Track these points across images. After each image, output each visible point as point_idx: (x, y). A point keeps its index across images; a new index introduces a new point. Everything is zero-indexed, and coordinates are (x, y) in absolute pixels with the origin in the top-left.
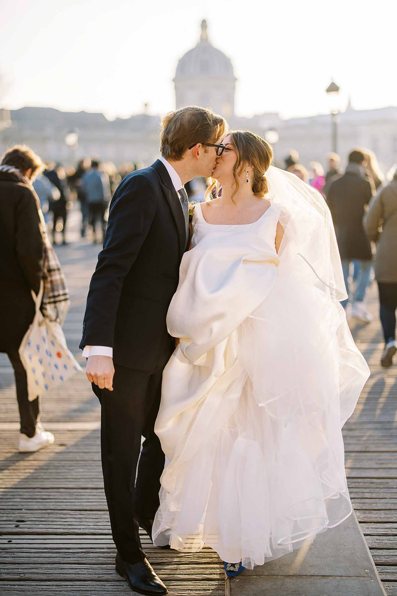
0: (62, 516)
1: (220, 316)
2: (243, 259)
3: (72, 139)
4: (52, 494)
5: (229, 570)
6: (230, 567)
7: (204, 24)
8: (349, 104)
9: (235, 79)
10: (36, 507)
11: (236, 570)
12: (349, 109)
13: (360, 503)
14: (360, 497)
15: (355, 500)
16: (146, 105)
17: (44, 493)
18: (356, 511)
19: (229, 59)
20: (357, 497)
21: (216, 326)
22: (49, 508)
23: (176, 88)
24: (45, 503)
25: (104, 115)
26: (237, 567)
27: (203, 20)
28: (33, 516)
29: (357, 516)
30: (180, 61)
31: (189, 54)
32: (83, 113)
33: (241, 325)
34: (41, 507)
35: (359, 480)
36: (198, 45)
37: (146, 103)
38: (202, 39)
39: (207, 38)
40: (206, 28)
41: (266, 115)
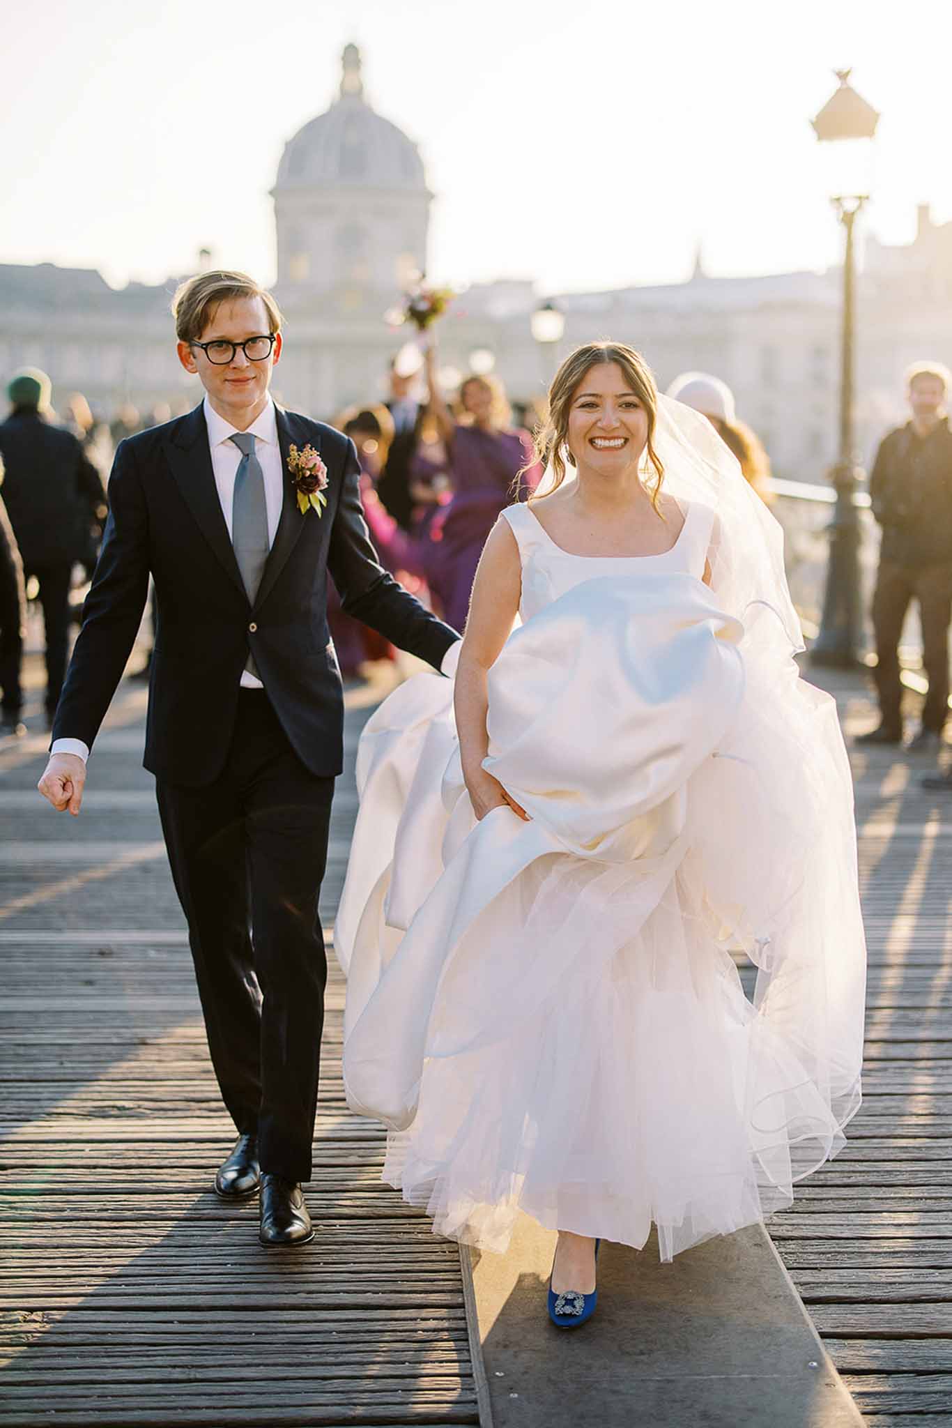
1: (671, 750)
5: (562, 1313)
6: (563, 1306)
7: (351, 57)
8: (698, 265)
9: (430, 196)
11: (577, 1312)
12: (699, 277)
16: (205, 252)
23: (278, 212)
25: (101, 273)
26: (579, 1304)
27: (347, 44)
30: (288, 145)
31: (312, 128)
32: (47, 269)
36: (333, 108)
37: (205, 248)
38: (344, 92)
39: (360, 91)
40: (359, 68)
41: (501, 285)
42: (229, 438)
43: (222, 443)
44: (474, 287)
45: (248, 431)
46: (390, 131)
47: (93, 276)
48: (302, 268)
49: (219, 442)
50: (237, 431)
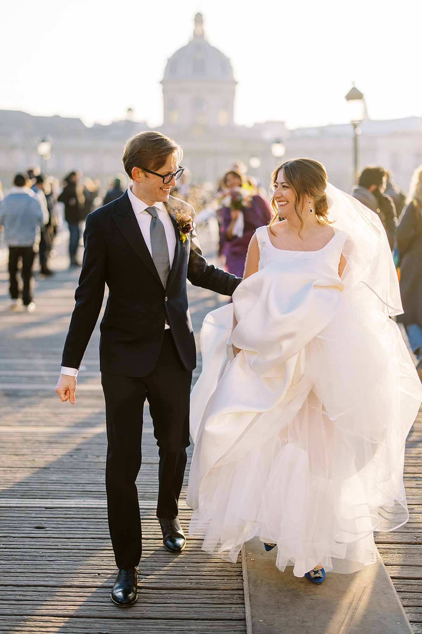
0: (42, 624)
1: (290, 336)
2: (314, 283)
3: (44, 148)
4: (29, 593)
7: (199, 19)
9: (236, 83)
10: (8, 611)
13: (416, 613)
14: (416, 604)
15: (409, 608)
16: (130, 110)
17: (18, 593)
18: (412, 623)
19: (228, 59)
20: (412, 604)
21: (286, 344)
22: (25, 614)
23: (164, 91)
24: (19, 606)
25: (81, 120)
27: (197, 13)
28: (5, 624)
29: (413, 630)
30: (169, 60)
31: (181, 52)
32: (56, 118)
33: (310, 343)
34: (15, 612)
35: (413, 582)
36: (190, 43)
37: (130, 108)
38: (195, 35)
39: (202, 35)
40: (202, 23)
41: (270, 124)
42: (145, 210)
43: (141, 213)
44: (256, 125)
45: (154, 206)
46: (217, 53)
47: (78, 121)
48: (175, 117)
49: (140, 212)
50: (148, 206)
